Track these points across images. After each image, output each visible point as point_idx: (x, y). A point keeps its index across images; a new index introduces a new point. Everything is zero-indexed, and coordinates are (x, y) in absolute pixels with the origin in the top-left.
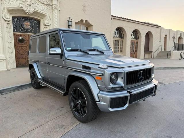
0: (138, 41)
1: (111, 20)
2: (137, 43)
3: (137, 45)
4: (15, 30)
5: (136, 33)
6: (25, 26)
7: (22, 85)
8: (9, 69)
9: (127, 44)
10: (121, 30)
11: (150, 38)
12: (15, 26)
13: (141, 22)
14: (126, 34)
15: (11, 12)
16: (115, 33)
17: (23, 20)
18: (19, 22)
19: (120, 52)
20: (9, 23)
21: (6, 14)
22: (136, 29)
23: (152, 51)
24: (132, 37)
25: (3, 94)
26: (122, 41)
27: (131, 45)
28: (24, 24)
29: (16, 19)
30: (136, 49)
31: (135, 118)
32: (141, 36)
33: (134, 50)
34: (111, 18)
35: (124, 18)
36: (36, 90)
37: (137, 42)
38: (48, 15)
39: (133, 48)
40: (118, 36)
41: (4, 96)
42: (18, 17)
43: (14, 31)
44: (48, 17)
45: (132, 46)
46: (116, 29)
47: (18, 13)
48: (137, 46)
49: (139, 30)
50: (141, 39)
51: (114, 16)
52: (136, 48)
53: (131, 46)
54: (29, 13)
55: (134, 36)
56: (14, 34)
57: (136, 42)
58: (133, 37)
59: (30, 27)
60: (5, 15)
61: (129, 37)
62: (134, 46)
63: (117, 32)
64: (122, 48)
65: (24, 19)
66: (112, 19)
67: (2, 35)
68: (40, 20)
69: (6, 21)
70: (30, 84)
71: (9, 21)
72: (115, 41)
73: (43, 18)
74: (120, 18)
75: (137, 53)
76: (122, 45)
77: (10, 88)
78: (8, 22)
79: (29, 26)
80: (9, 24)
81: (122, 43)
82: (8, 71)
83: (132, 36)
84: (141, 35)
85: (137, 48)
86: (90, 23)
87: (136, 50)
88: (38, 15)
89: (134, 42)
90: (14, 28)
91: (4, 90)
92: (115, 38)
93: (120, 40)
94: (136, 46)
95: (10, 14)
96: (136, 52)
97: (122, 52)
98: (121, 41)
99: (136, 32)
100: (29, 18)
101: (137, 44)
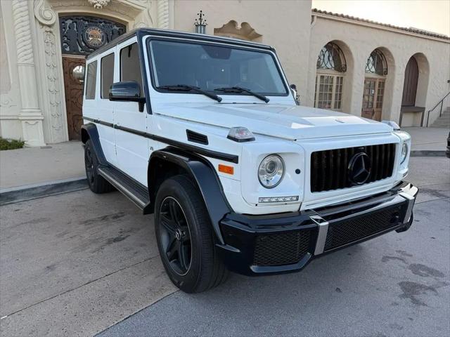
0: (385, 80)
1: (313, 21)
2: (382, 84)
3: (383, 91)
4: (68, 49)
5: (380, 57)
6: (91, 39)
7: (63, 181)
8: (51, 144)
9: (353, 88)
10: (339, 48)
11: (420, 70)
12: (66, 39)
13: (398, 28)
14: (352, 59)
15: (56, 4)
16: (322, 57)
17: (87, 23)
18: (75, 29)
19: (335, 107)
20: (52, 30)
21: (43, 9)
22: (381, 45)
23: (424, 108)
24: (368, 69)
25: (15, 201)
26: (342, 78)
27: (365, 88)
28: (87, 34)
29: (69, 22)
30: (378, 100)
31: (338, 290)
32: (394, 66)
33: (372, 104)
34: (313, 16)
35: (347, 17)
36: (97, 195)
37: (384, 83)
38: (145, 11)
39: (371, 98)
40: (330, 65)
41: (15, 207)
42: (74, 16)
43: (64, 52)
44: (147, 17)
45: (367, 93)
46: (326, 46)
47: (71, 5)
48: (381, 91)
49: (390, 49)
50: (393, 74)
51: (320, 12)
52: (378, 97)
53: (364, 92)
54: (99, 5)
55: (374, 65)
56: (64, 59)
57: (380, 82)
58: (373, 70)
59: (102, 40)
60: (40, 10)
61: (361, 68)
62: (375, 92)
63: (327, 54)
64: (339, 96)
65: (88, 21)
66: (315, 18)
67: (34, 61)
68: (127, 23)
69: (43, 25)
70: (83, 180)
71: (50, 26)
72: (322, 77)
73: (133, 19)
74: (337, 15)
75: (381, 112)
76: (340, 88)
77: (33, 189)
78: (48, 29)
79: (100, 40)
80: (51, 32)
81: (341, 83)
82: (48, 147)
83: (370, 65)
84: (396, 62)
85: (382, 97)
86: (253, 30)
87: (377, 104)
88: (120, 11)
89: (375, 83)
90: (64, 44)
91: (19, 191)
92: (321, 71)
93: (335, 75)
94: (378, 93)
95: (54, 8)
96: (379, 109)
97: (339, 107)
98: (338, 78)
99: (382, 54)
100: (101, 19)
101: (383, 86)
